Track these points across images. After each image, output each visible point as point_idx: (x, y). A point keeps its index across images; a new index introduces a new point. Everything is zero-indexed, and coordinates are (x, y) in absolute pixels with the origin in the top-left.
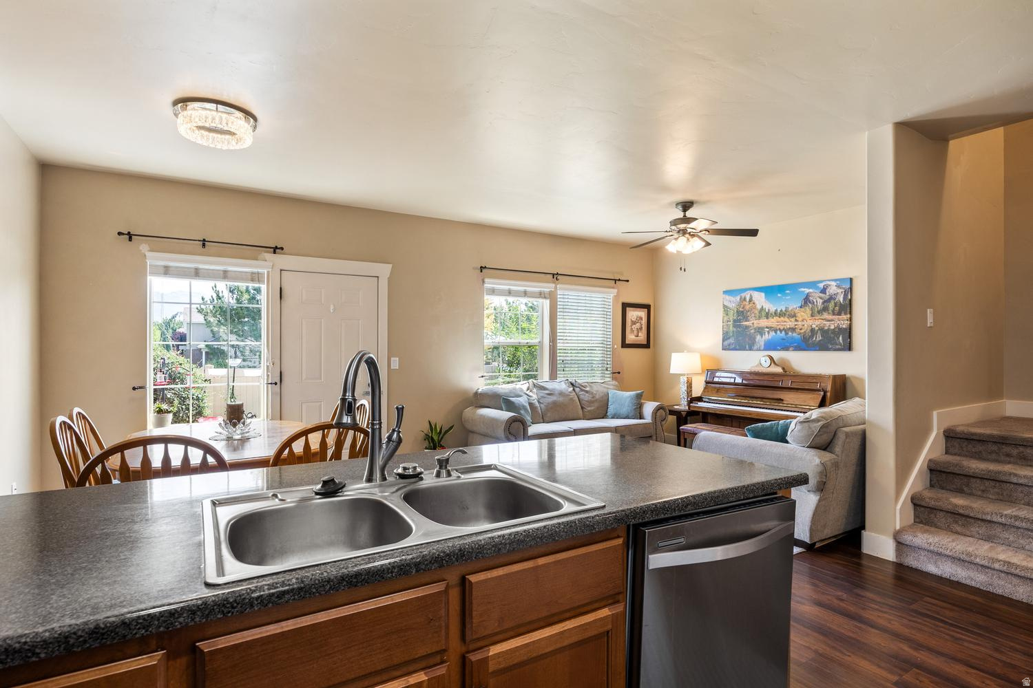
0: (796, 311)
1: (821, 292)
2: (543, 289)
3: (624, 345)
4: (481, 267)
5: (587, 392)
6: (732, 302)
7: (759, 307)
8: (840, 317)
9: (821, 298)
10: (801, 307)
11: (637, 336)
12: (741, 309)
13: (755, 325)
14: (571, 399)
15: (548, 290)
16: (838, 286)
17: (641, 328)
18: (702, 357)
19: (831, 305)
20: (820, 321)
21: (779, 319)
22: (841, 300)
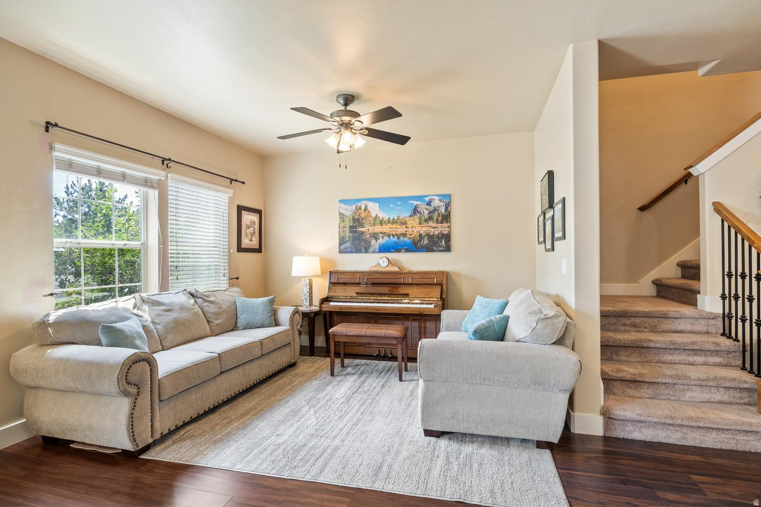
0: (407, 220)
1: (427, 205)
2: (148, 176)
3: (240, 249)
4: (48, 123)
5: (212, 302)
6: (349, 211)
7: (373, 215)
8: (442, 225)
9: (427, 209)
10: (411, 216)
11: (251, 240)
12: (357, 217)
13: (371, 231)
14: (196, 313)
15: (157, 178)
16: (440, 200)
17: (254, 233)
18: (322, 260)
19: (435, 215)
20: (426, 228)
21: (392, 226)
22: (443, 211)
